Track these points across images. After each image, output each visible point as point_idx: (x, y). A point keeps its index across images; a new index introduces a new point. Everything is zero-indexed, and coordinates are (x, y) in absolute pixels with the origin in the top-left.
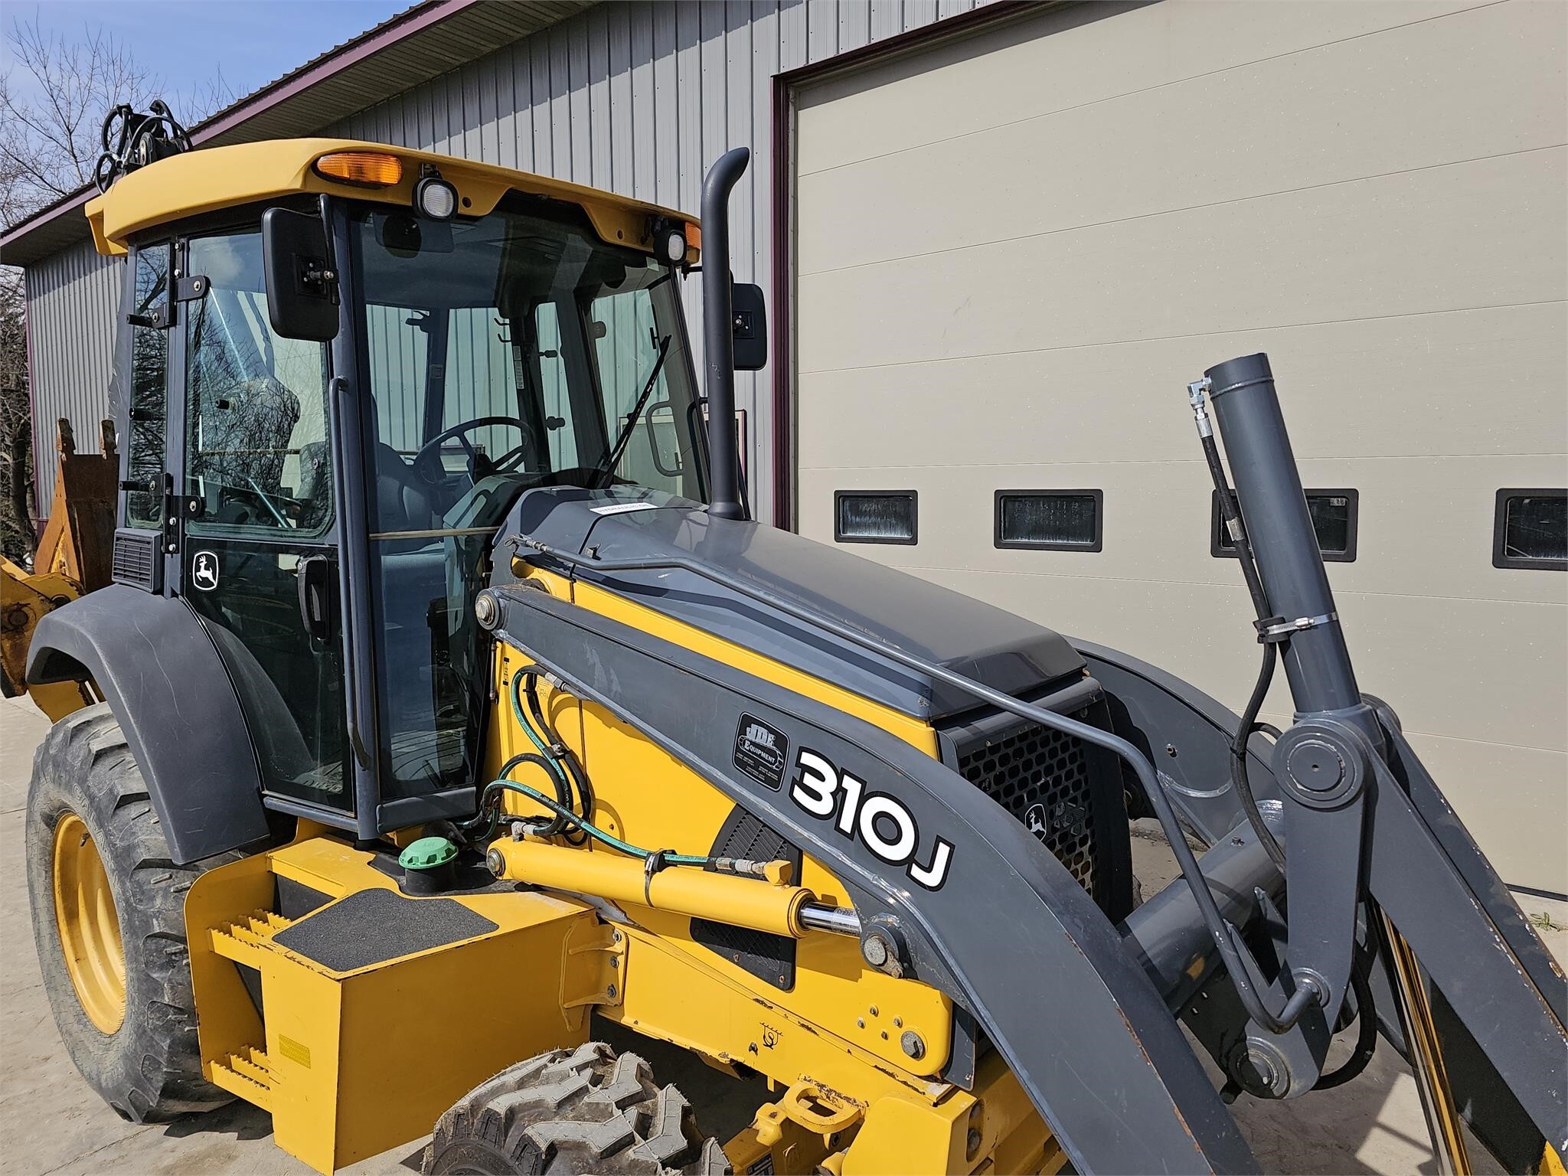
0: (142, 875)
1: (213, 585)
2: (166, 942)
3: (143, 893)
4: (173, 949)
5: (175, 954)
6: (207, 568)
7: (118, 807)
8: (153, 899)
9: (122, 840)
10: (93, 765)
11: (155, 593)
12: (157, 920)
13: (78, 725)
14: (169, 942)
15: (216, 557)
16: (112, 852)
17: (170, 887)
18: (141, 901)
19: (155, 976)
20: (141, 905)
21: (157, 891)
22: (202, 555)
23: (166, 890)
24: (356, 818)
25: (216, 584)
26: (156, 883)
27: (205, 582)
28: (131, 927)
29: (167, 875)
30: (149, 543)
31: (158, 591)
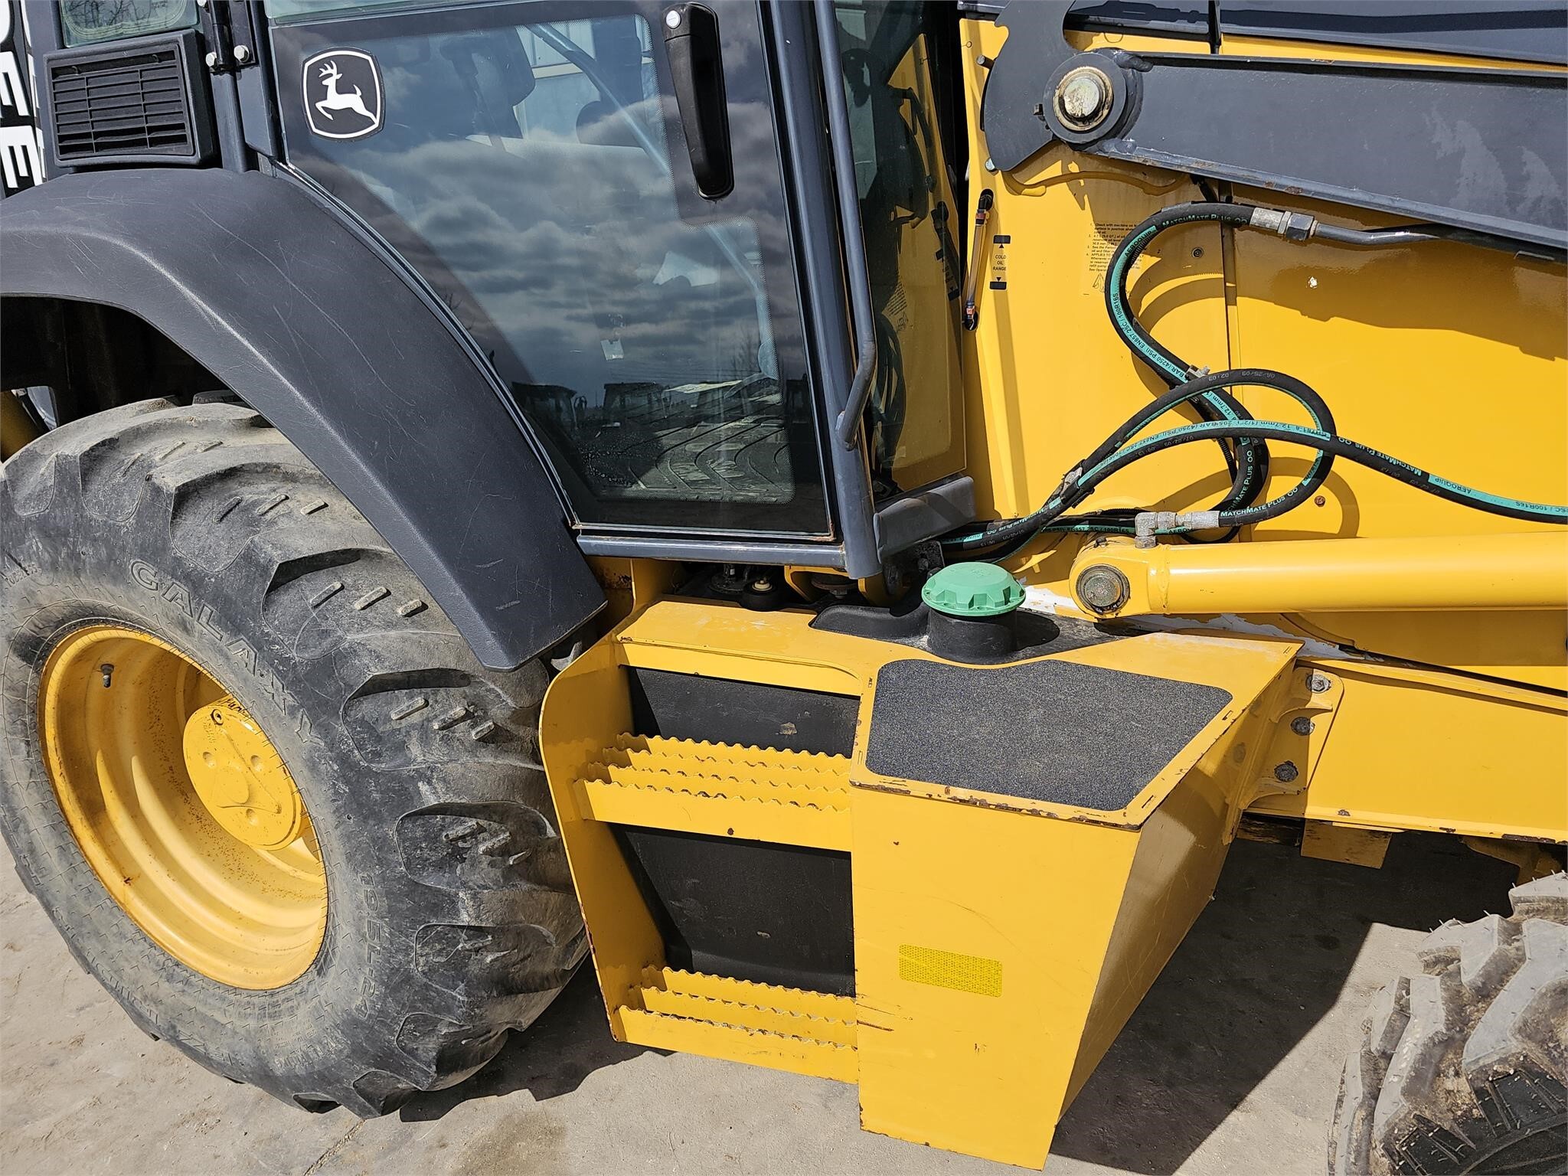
0: (367, 708)
1: (374, 123)
2: (443, 819)
3: (379, 739)
4: (460, 830)
5: (463, 838)
6: (342, 88)
7: (274, 587)
8: (401, 747)
9: (303, 646)
10: (174, 518)
11: (203, 164)
12: (429, 783)
13: (92, 449)
14: (449, 819)
15: (369, 58)
16: (281, 675)
17: (429, 720)
18: (377, 754)
19: (430, 883)
20: (379, 762)
21: (408, 732)
22: (328, 60)
23: (423, 728)
24: (838, 540)
25: (377, 121)
26: (401, 718)
27: (346, 119)
28: (360, 805)
29: (421, 702)
30: (170, 55)
31: (212, 159)
